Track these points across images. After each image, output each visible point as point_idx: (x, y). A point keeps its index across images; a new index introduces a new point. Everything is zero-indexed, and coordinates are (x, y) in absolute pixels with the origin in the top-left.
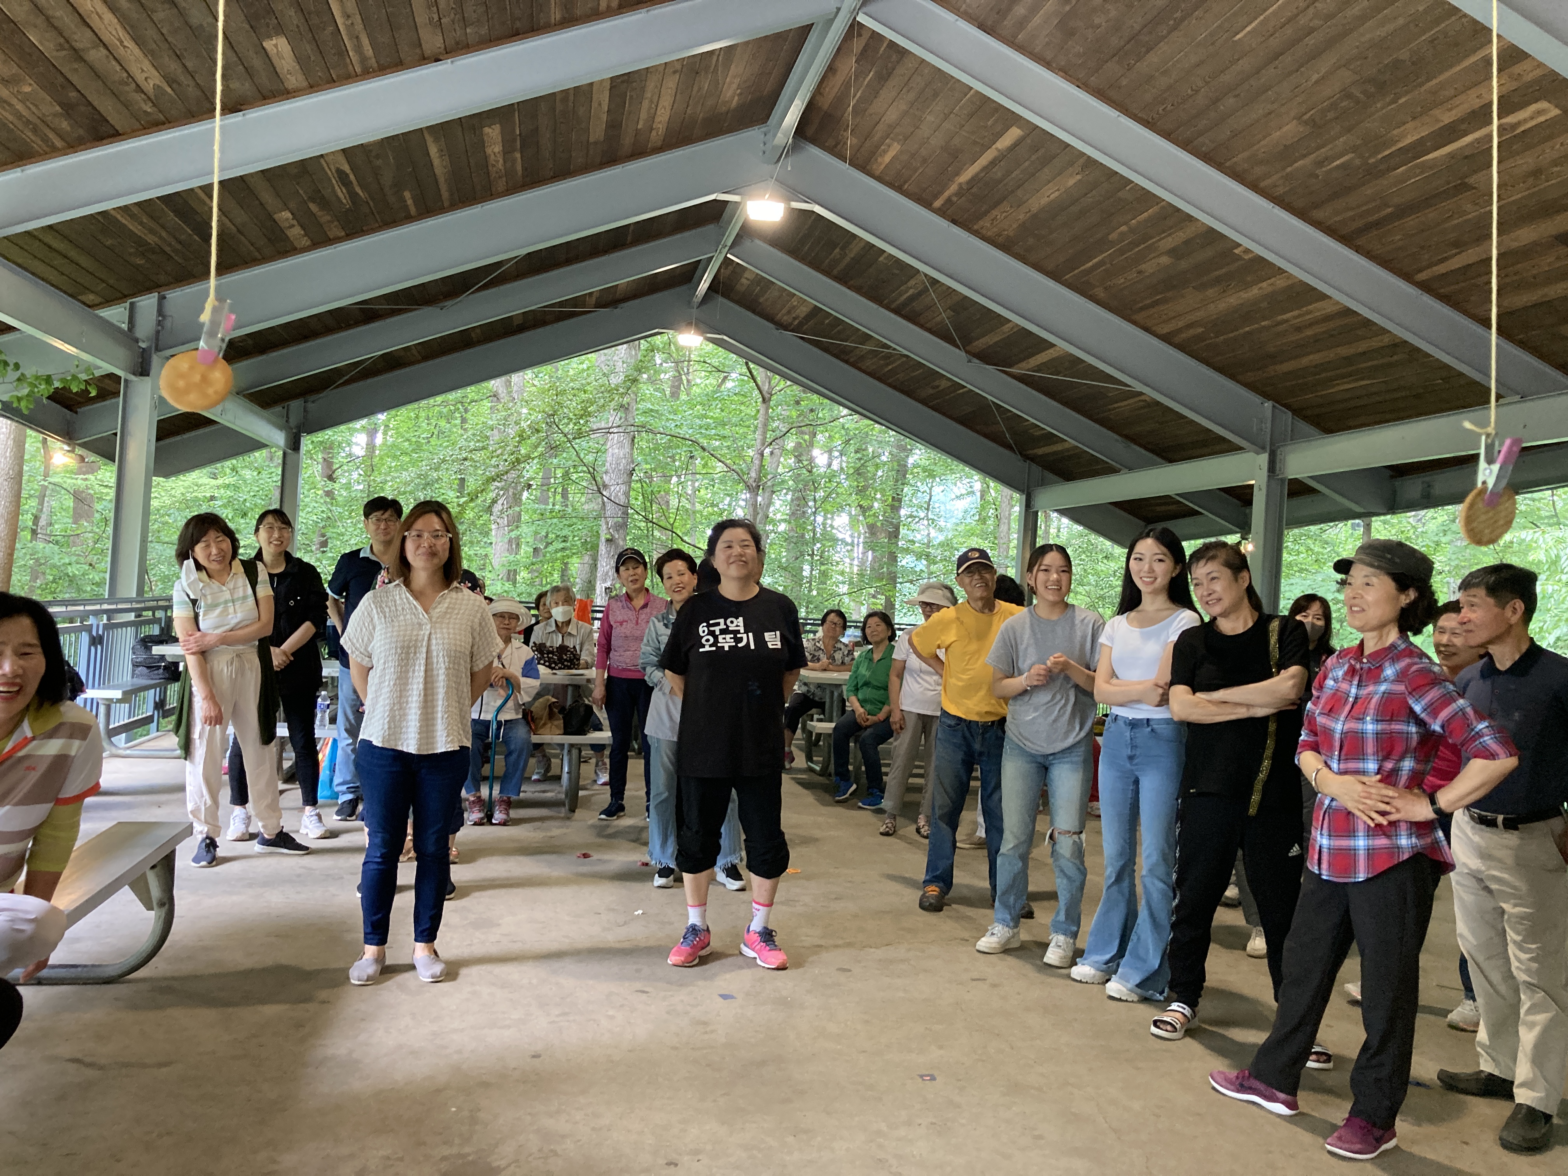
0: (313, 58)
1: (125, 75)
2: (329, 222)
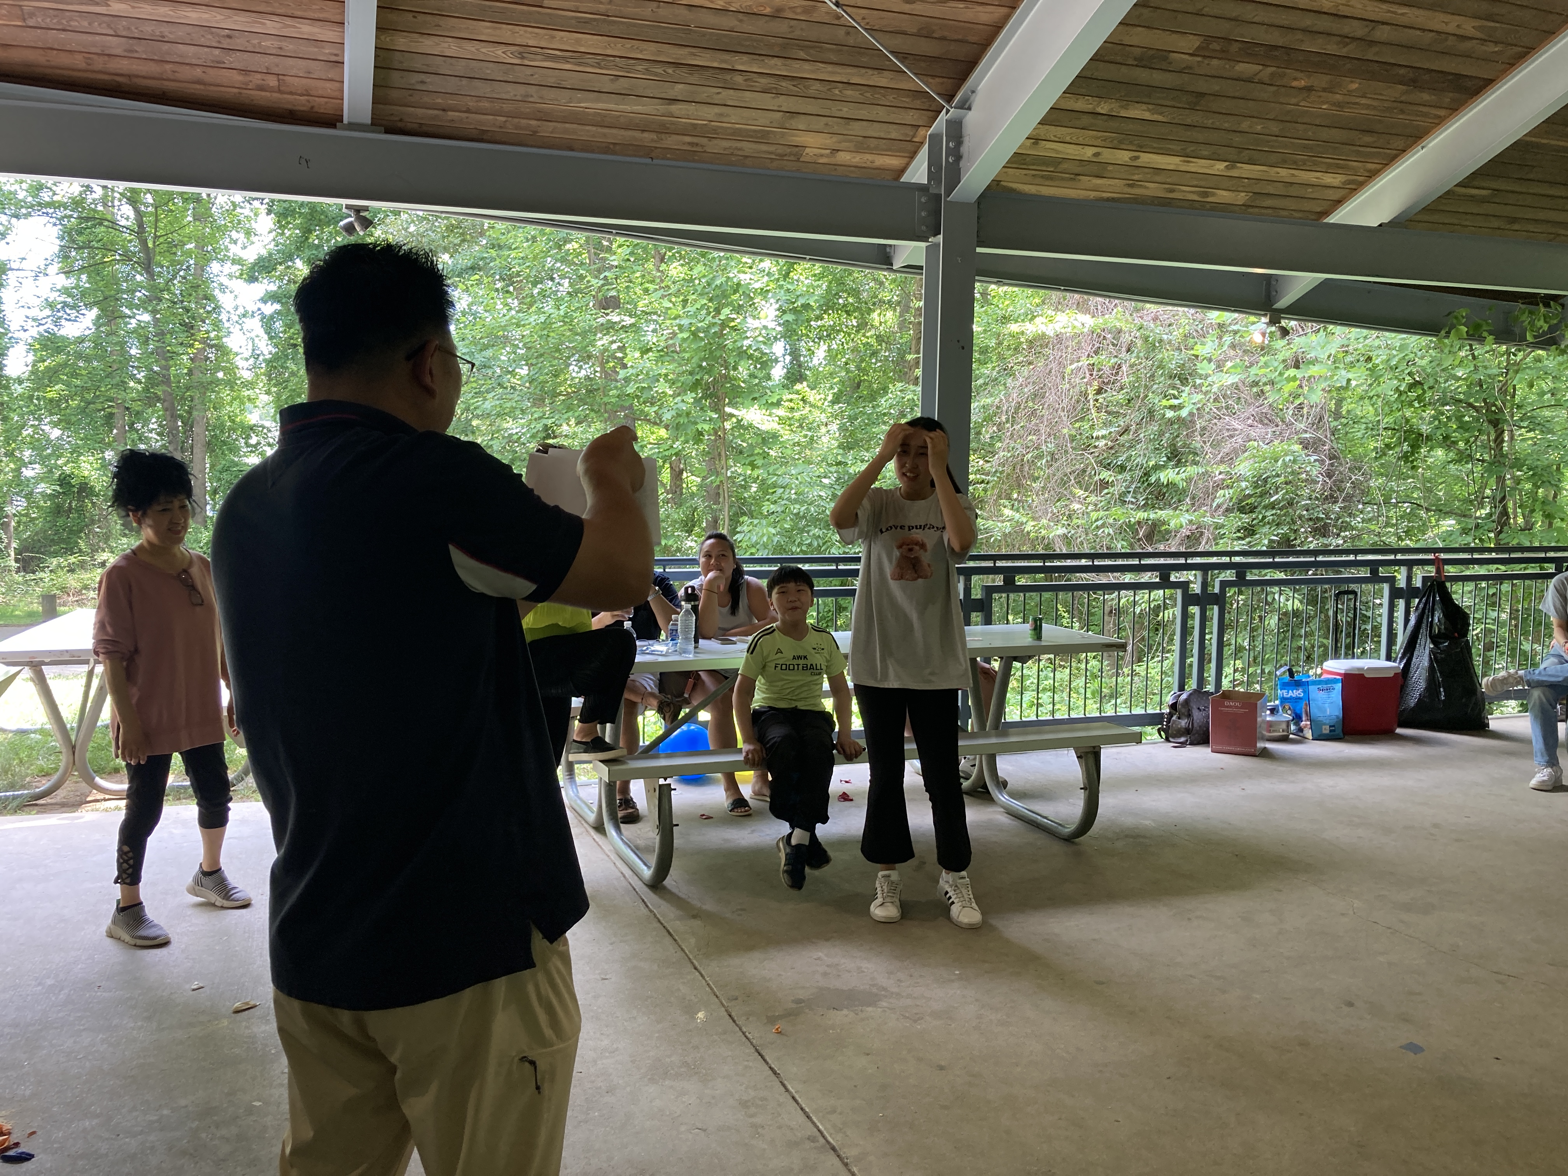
1: (1433, 34)
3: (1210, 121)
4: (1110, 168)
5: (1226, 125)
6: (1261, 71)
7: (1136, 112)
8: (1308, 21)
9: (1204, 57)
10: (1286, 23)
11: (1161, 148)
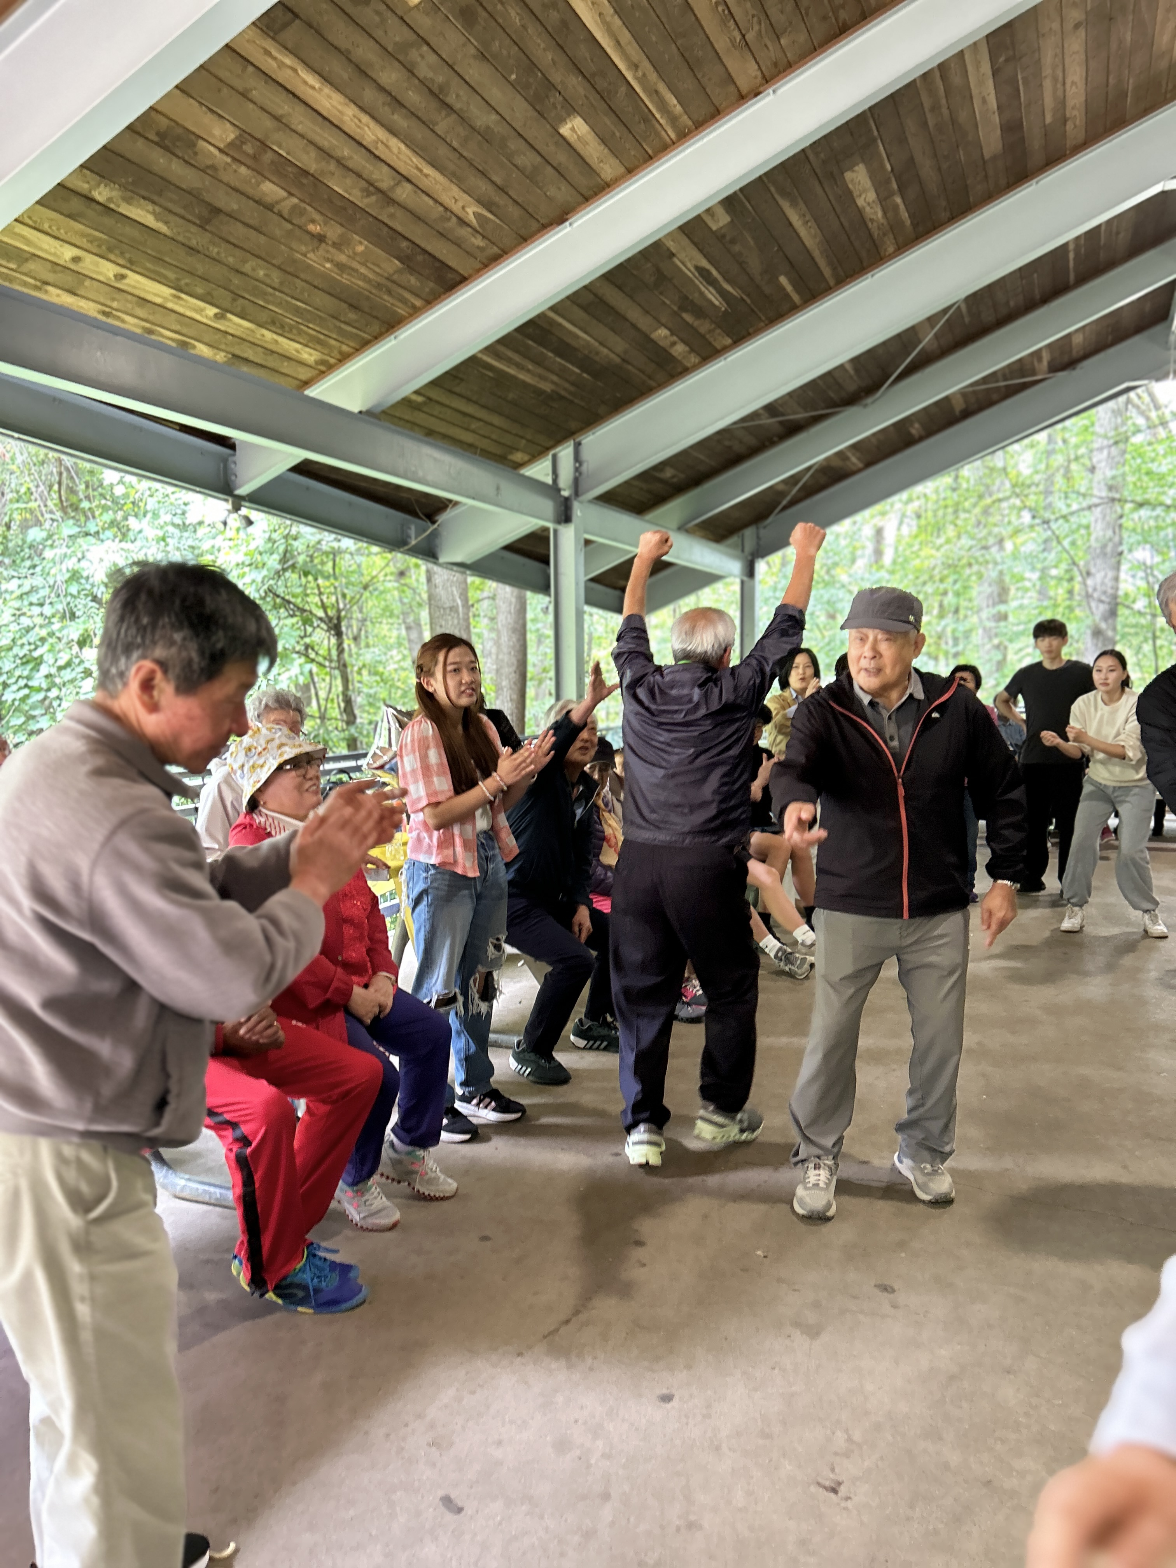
0: (618, 134)
1: (441, 209)
2: (710, 331)
3: (216, 250)
4: (87, 283)
5: (231, 260)
6: (284, 199)
7: (139, 211)
8: (346, 151)
9: (234, 159)
10: (325, 144)
11: (154, 272)
